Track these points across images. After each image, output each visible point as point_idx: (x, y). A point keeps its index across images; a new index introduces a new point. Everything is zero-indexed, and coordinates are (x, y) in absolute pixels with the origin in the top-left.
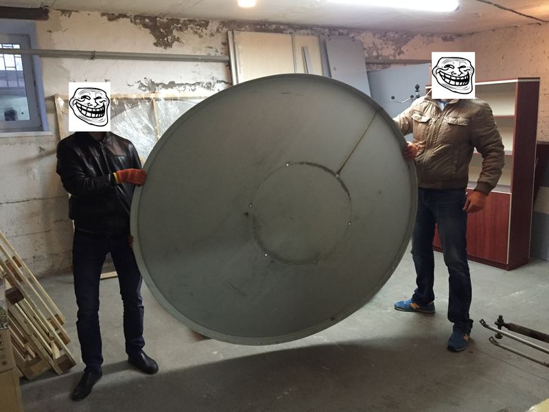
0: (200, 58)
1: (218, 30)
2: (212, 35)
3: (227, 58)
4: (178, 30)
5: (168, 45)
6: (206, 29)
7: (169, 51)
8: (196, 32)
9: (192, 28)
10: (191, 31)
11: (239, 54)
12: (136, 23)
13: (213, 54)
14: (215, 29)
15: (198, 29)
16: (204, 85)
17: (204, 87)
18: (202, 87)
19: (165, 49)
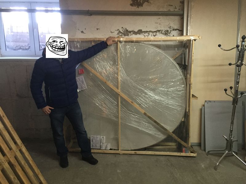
3: (182, 13)
16: (163, 32)
17: (163, 34)
18: (161, 33)
19: (138, 8)
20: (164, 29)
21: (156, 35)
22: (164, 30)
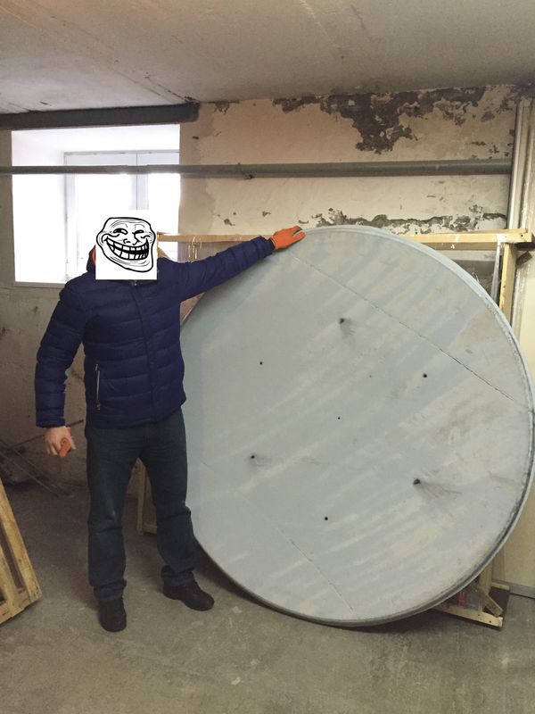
1: (504, 105)
2: (488, 116)
4: (410, 115)
5: (386, 145)
6: (475, 105)
7: (386, 157)
8: (450, 116)
9: (442, 107)
10: (441, 114)
12: (329, 112)
14: (498, 101)
15: (457, 107)
17: (452, 228)
18: (446, 226)
19: (377, 155)
21: (429, 231)
22: (455, 219)
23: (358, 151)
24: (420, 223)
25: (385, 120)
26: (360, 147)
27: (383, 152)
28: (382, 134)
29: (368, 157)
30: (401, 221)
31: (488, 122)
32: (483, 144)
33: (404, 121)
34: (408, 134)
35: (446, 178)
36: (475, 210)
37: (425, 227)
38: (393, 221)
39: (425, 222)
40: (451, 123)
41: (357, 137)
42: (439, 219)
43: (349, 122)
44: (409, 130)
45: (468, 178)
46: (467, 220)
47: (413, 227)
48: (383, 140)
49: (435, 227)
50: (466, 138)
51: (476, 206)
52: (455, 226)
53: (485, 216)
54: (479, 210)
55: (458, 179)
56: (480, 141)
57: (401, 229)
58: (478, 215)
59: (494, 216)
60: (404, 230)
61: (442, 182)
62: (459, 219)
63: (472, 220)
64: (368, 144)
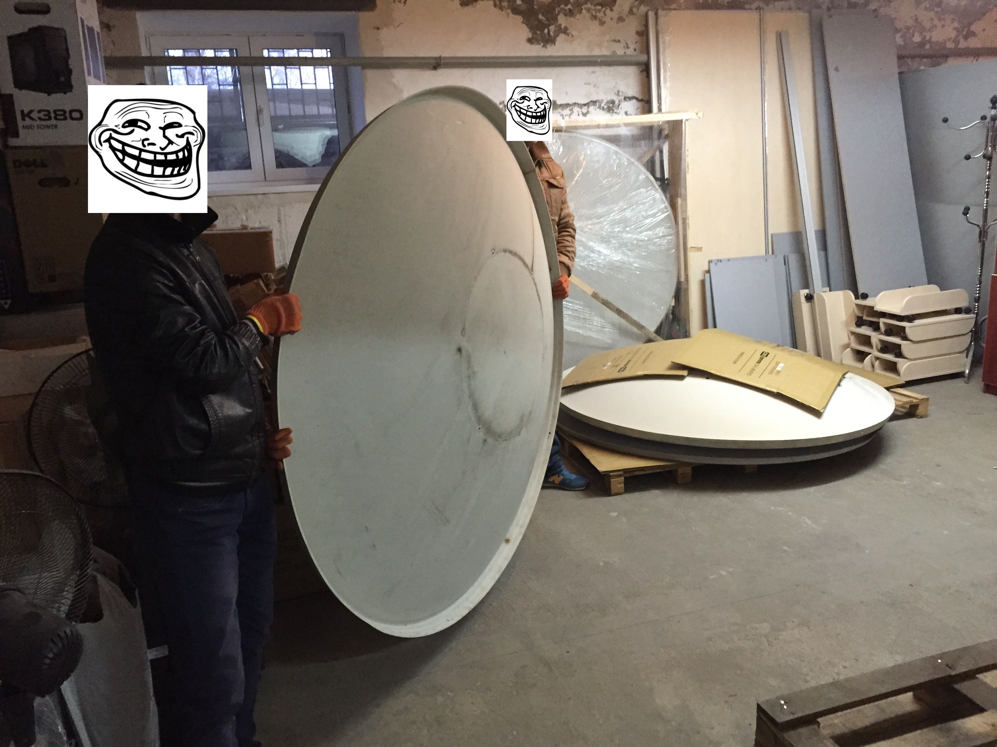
0: (599, 60)
1: (631, 12)
2: (621, 19)
3: (644, 58)
4: (566, 15)
5: (549, 40)
6: (612, 10)
7: (551, 51)
8: (595, 17)
9: (588, 10)
10: (588, 15)
11: (664, 50)
12: (501, 8)
13: (620, 51)
14: (626, 9)
15: (600, 11)
16: (603, 105)
17: (603, 109)
18: (599, 107)
19: (544, 49)
20: (605, 97)
21: (588, 112)
22: (605, 101)
23: (528, 45)
24: (581, 106)
25: (547, 19)
26: (530, 41)
27: (548, 46)
28: (546, 31)
29: (536, 51)
30: (567, 105)
31: (621, 24)
32: (619, 41)
33: (562, 20)
34: (565, 31)
35: (597, 69)
36: (618, 94)
37: (584, 110)
38: (561, 105)
39: (585, 105)
40: (596, 23)
41: (526, 33)
42: (594, 103)
43: (519, 19)
44: (566, 28)
45: (612, 69)
46: (613, 102)
47: (576, 109)
48: (547, 37)
49: (592, 108)
50: (607, 37)
51: (618, 91)
52: (605, 107)
53: (625, 99)
54: (621, 94)
55: (606, 69)
56: (617, 39)
57: (567, 111)
58: (620, 98)
59: (631, 98)
60: (569, 112)
61: (594, 72)
62: (608, 102)
63: (617, 103)
64: (536, 39)
